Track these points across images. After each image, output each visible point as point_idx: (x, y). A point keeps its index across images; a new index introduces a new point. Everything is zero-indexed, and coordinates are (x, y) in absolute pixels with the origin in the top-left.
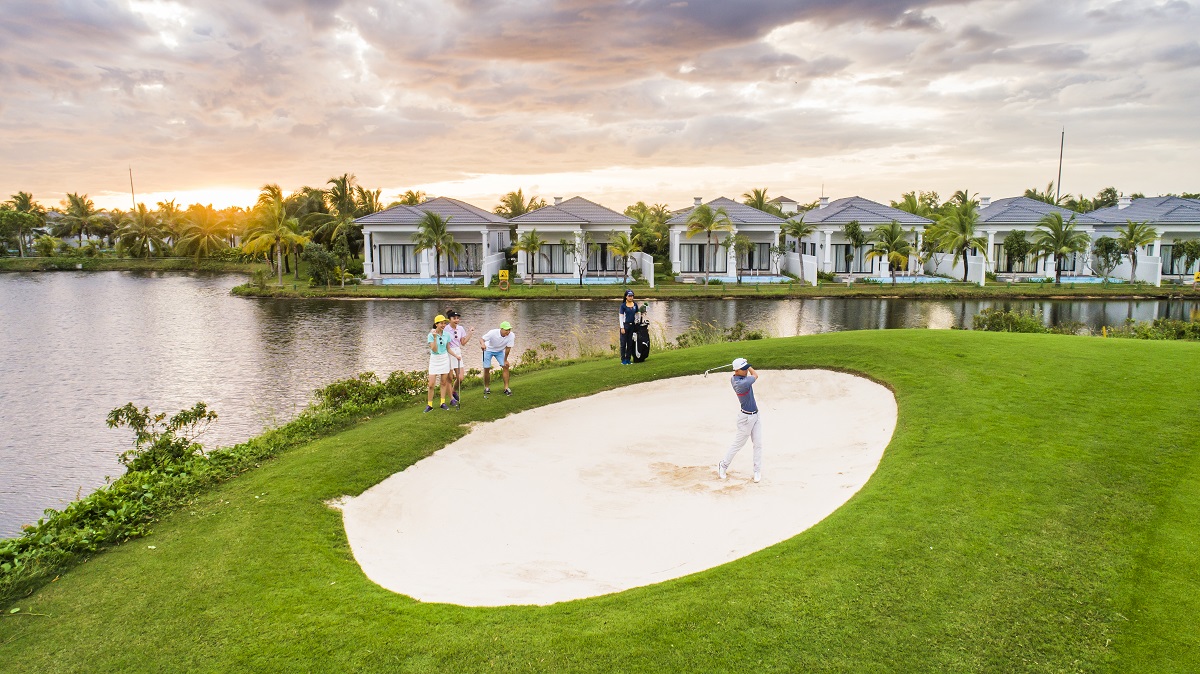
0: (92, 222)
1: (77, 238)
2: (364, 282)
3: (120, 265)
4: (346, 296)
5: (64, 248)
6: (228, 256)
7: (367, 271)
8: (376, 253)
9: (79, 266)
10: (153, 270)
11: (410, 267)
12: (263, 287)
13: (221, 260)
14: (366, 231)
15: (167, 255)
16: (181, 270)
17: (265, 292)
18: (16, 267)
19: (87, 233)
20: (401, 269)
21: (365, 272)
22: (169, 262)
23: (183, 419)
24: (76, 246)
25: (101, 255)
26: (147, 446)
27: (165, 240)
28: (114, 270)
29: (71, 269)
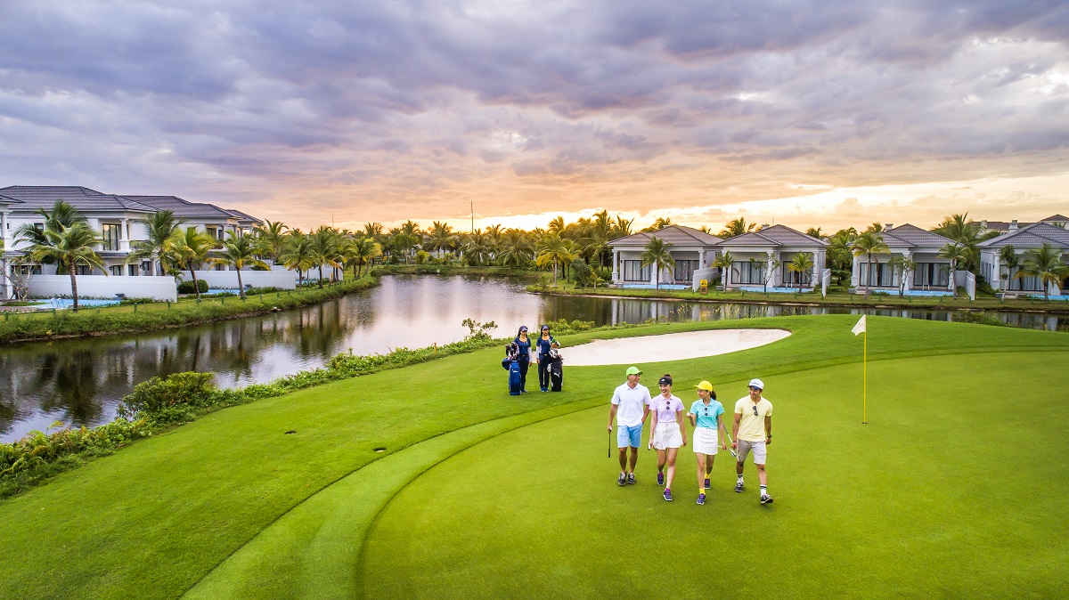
0: (448, 242)
1: (437, 252)
2: (611, 286)
3: (463, 271)
4: (595, 294)
5: (431, 259)
6: (529, 266)
7: (614, 278)
8: (622, 265)
9: (438, 271)
10: (482, 275)
11: (645, 277)
12: (544, 287)
13: (524, 269)
14: (615, 251)
15: (491, 265)
16: (498, 276)
17: (545, 290)
18: (403, 271)
19: (444, 249)
20: (638, 278)
21: (613, 279)
22: (493, 269)
23: (487, 326)
24: (436, 257)
25: (451, 263)
26: (474, 335)
27: (490, 255)
28: (458, 274)
29: (433, 273)
